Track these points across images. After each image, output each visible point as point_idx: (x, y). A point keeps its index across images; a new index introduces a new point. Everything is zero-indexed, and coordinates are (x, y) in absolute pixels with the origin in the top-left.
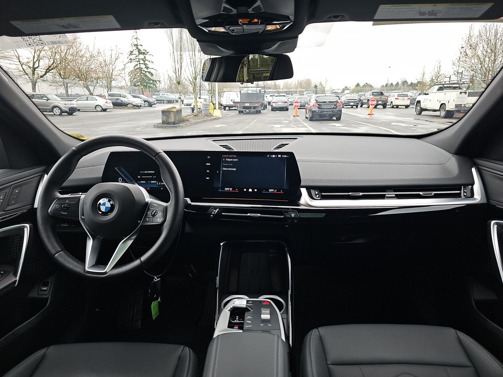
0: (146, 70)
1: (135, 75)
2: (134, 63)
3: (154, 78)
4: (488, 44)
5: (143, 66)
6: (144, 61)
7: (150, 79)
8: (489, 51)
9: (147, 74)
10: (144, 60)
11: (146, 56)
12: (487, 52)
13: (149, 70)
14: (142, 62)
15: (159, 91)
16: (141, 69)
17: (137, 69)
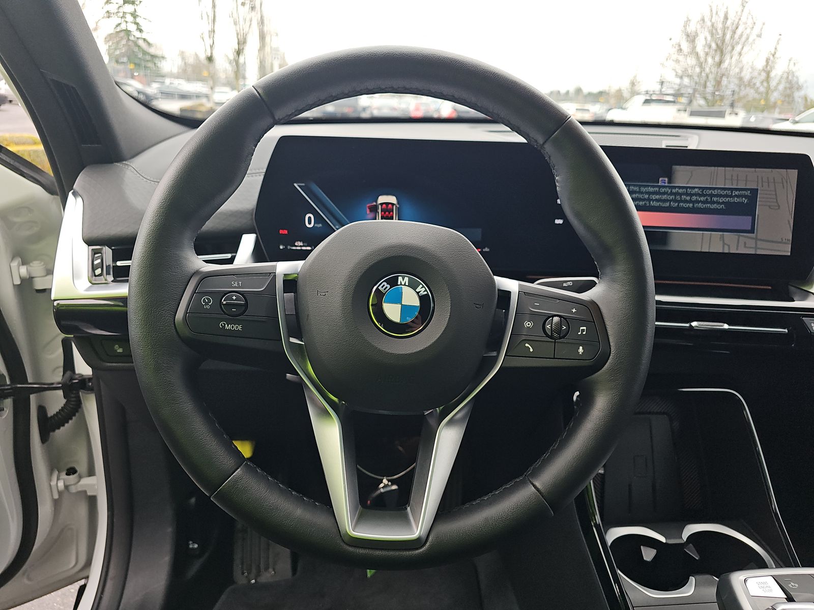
0: (138, 34)
1: (118, 43)
2: (115, 20)
3: (152, 51)
4: (712, 35)
5: (132, 28)
6: (135, 18)
7: (145, 53)
8: (714, 46)
9: (141, 42)
10: (134, 15)
11: (138, 8)
12: (710, 47)
13: (144, 35)
14: (129, 18)
15: (163, 76)
16: (128, 32)
17: (121, 31)
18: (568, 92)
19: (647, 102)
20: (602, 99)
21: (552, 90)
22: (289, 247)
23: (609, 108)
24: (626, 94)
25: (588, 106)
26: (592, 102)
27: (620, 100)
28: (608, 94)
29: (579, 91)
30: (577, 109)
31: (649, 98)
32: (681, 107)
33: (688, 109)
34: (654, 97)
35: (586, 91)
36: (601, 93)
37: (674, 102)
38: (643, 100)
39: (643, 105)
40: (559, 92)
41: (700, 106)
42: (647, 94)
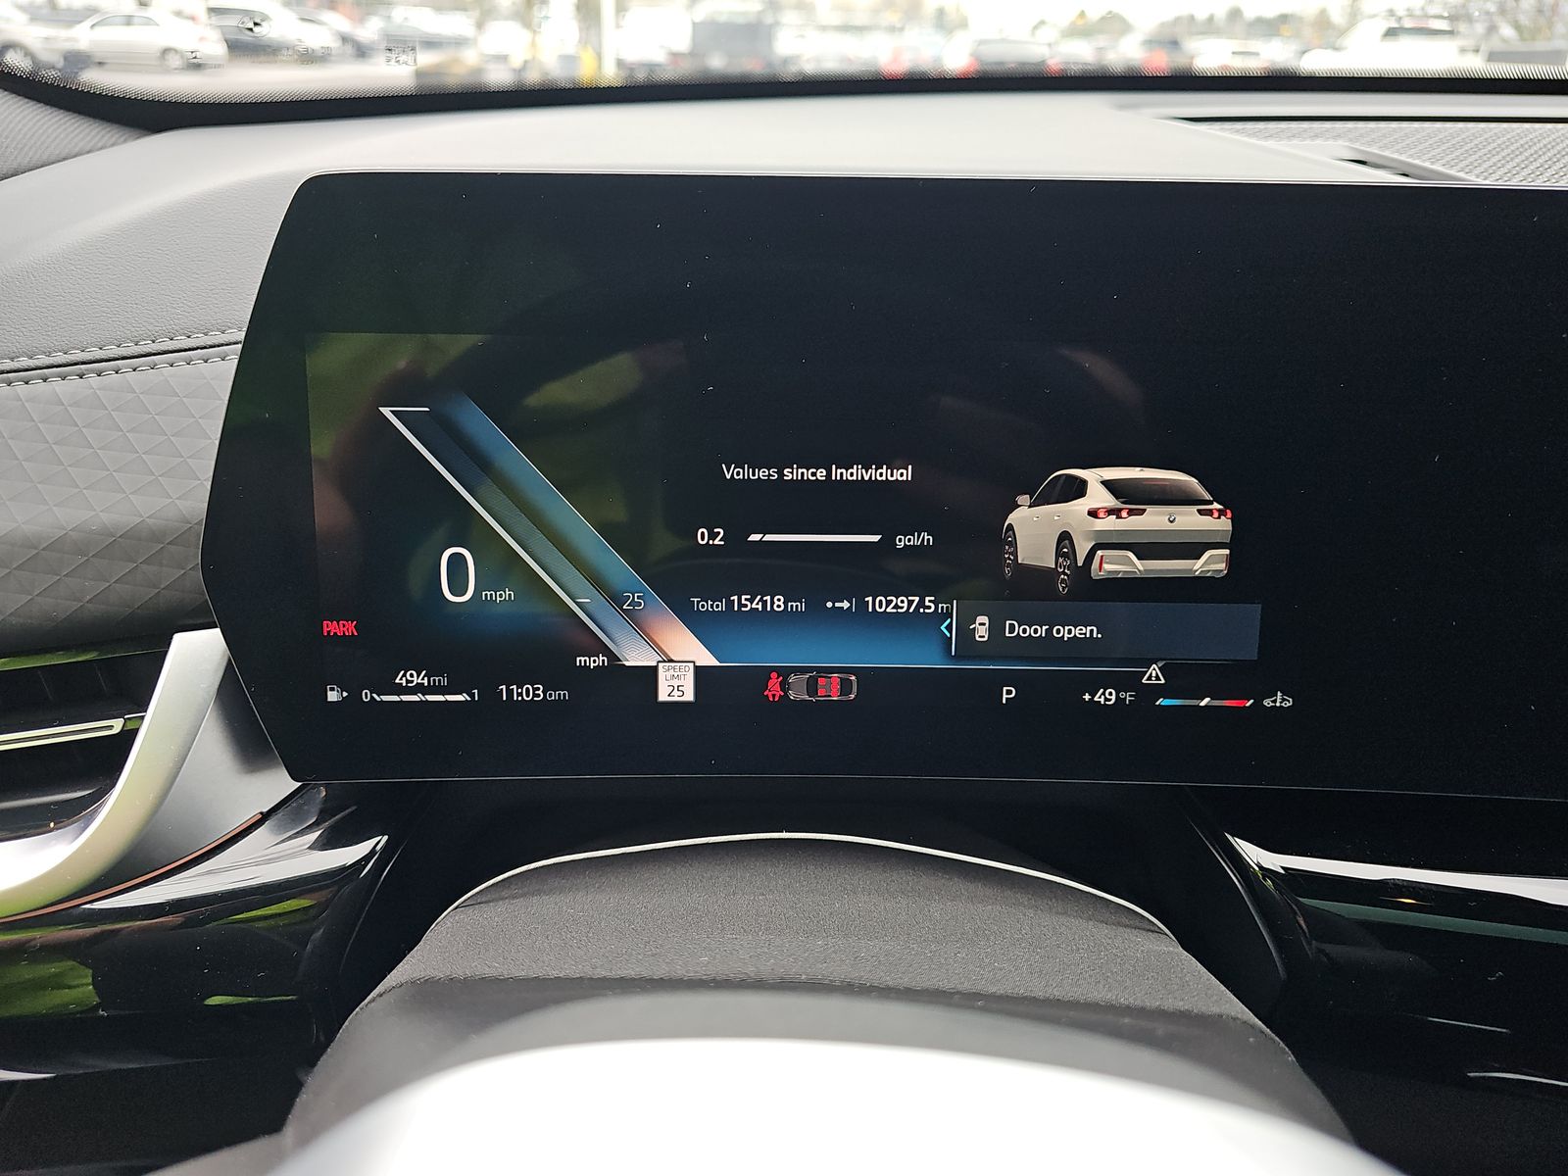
18: (1211, 19)
19: (1391, 33)
20: (1285, 29)
21: (1177, 14)
22: (366, 696)
23: (1304, 49)
24: (1337, 17)
25: (1254, 45)
26: (1265, 36)
27: (1325, 30)
28: (1300, 19)
29: (1235, 14)
30: (1233, 53)
31: (1396, 26)
32: (1469, 43)
33: (1482, 48)
34: (1408, 24)
35: (1250, 14)
36: (1284, 18)
37: (1451, 33)
38: (1383, 30)
39: (1382, 41)
40: (1192, 18)
41: (1504, 40)
42: (1393, 16)
